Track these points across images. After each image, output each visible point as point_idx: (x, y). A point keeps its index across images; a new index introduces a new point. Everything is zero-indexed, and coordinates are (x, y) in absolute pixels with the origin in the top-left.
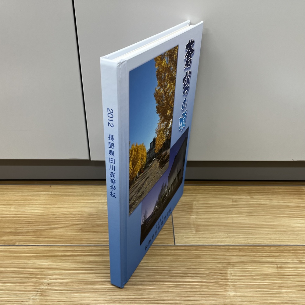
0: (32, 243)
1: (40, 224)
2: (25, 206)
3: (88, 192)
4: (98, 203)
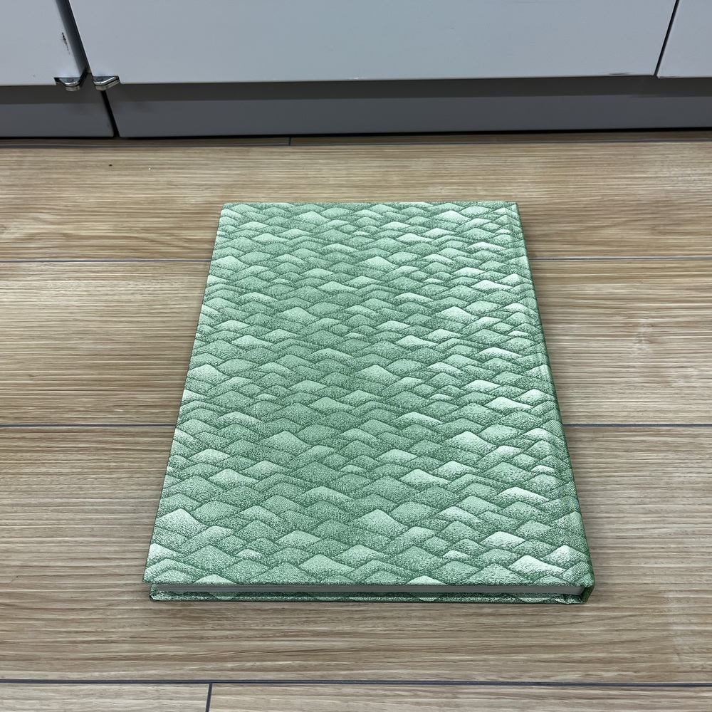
0: (569, 255)
1: (561, 220)
2: (504, 186)
3: (623, 157)
4: (656, 177)
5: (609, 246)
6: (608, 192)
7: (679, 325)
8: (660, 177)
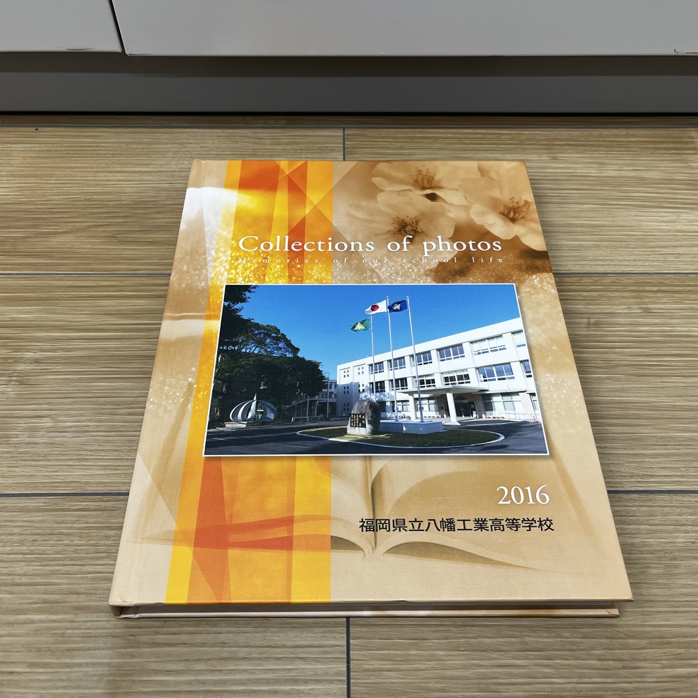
3: (135, 146)
4: (158, 172)
5: (51, 258)
6: (92, 189)
7: (69, 361)
8: (163, 171)
